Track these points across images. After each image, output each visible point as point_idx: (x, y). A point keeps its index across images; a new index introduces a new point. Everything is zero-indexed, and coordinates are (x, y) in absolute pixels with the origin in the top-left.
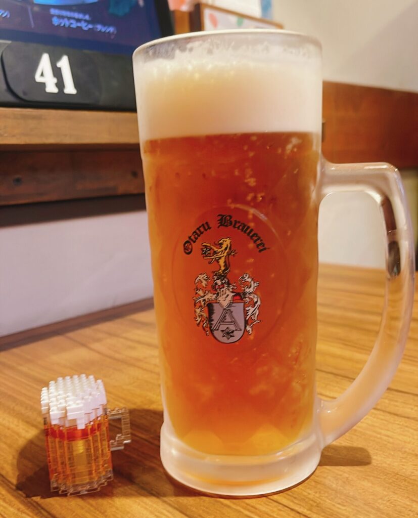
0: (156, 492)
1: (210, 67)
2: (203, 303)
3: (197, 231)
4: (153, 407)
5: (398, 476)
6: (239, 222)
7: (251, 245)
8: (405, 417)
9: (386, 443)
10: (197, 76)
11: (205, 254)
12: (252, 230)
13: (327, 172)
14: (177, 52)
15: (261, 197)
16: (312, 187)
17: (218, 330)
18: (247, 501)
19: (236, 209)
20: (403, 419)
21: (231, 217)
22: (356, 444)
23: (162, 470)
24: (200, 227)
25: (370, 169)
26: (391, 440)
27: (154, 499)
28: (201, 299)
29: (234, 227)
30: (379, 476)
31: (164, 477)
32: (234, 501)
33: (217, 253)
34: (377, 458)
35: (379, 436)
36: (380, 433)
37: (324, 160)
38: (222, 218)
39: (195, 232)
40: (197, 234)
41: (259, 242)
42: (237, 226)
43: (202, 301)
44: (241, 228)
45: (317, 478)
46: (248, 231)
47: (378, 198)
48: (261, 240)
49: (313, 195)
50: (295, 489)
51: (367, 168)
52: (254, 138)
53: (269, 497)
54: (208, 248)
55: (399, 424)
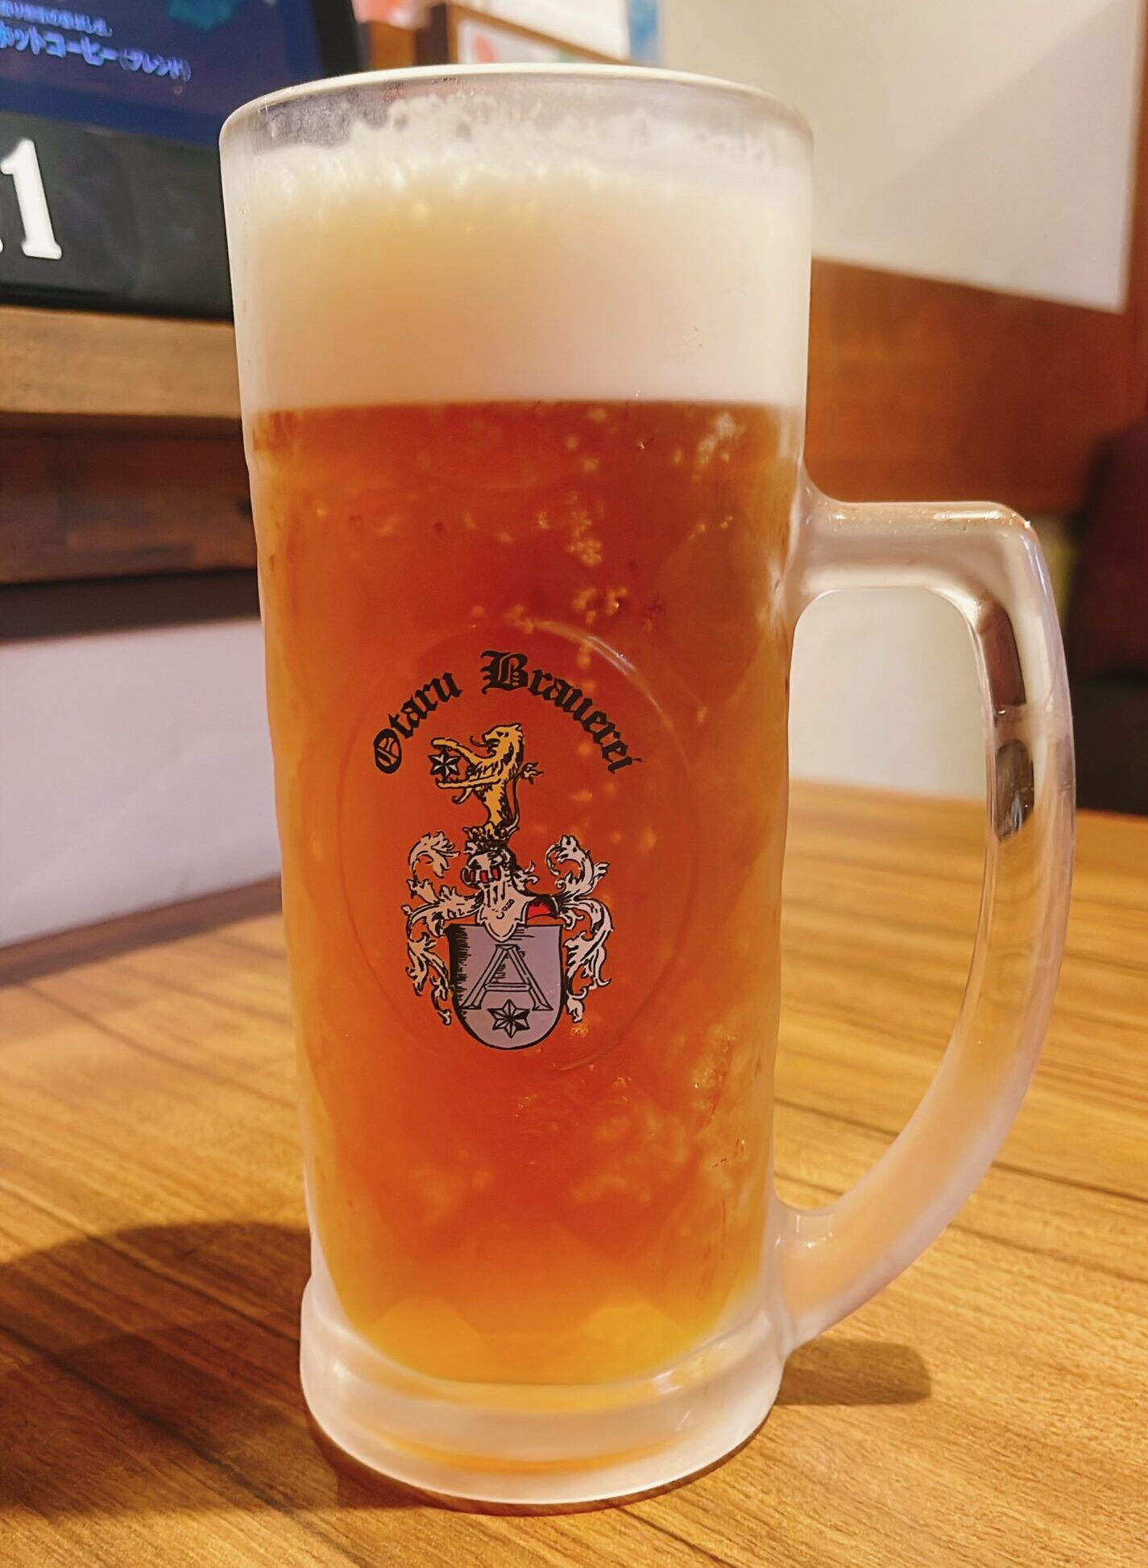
0: (285, 1495)
1: (462, 179)
2: (432, 926)
3: (418, 701)
4: (285, 1216)
5: (1008, 1435)
6: (548, 677)
7: (586, 749)
8: (1025, 1249)
9: (972, 1330)
10: (421, 210)
11: (440, 773)
12: (588, 703)
13: (821, 526)
14: (359, 127)
15: (618, 600)
16: (775, 573)
17: (479, 1007)
18: (561, 1521)
19: (538, 634)
20: (1021, 1254)
21: (523, 659)
22: (884, 1336)
23: (302, 1421)
24: (427, 688)
25: (950, 521)
26: (987, 1321)
27: (277, 1519)
28: (429, 914)
29: (534, 690)
30: (952, 1438)
31: (309, 1442)
32: (521, 1521)
33: (480, 771)
34: (945, 1381)
35: (952, 1308)
36: (954, 1300)
37: (811, 490)
38: (495, 664)
39: (410, 704)
40: (416, 709)
41: (609, 740)
42: (541, 689)
43: (429, 920)
44: (554, 694)
45: (771, 1445)
46: (575, 707)
47: (970, 609)
48: (617, 735)
49: (778, 597)
50: (706, 1481)
51: (940, 516)
52: (600, 415)
53: (628, 1508)
54: (452, 753)
55: (1008, 1272)
